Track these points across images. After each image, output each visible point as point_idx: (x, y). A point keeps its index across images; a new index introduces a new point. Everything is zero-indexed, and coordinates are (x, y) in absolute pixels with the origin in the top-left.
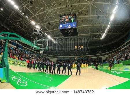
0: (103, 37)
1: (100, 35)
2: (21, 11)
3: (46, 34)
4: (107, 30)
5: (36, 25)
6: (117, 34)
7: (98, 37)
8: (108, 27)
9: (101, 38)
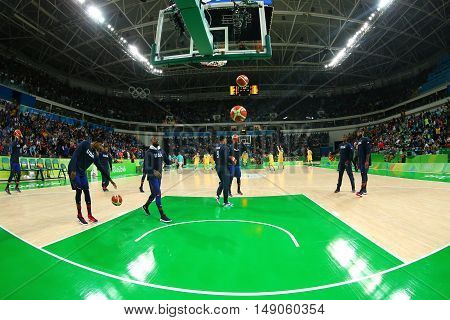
0: (334, 62)
1: (326, 51)
3: (125, 41)
4: (355, 36)
6: (386, 60)
7: (316, 59)
8: (362, 29)
9: (328, 63)
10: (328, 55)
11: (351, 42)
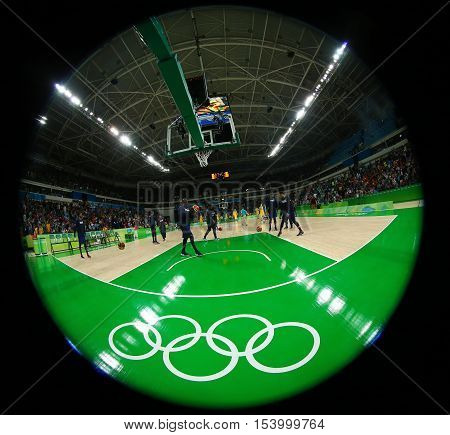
1: (268, 147)
2: (86, 109)
3: (145, 155)
5: (120, 134)
6: (305, 149)
7: (262, 152)
8: (288, 132)
9: (269, 154)
10: (269, 150)
11: (282, 140)
